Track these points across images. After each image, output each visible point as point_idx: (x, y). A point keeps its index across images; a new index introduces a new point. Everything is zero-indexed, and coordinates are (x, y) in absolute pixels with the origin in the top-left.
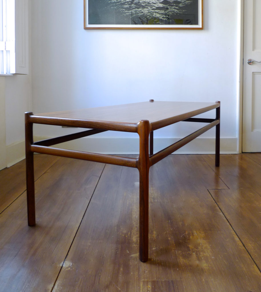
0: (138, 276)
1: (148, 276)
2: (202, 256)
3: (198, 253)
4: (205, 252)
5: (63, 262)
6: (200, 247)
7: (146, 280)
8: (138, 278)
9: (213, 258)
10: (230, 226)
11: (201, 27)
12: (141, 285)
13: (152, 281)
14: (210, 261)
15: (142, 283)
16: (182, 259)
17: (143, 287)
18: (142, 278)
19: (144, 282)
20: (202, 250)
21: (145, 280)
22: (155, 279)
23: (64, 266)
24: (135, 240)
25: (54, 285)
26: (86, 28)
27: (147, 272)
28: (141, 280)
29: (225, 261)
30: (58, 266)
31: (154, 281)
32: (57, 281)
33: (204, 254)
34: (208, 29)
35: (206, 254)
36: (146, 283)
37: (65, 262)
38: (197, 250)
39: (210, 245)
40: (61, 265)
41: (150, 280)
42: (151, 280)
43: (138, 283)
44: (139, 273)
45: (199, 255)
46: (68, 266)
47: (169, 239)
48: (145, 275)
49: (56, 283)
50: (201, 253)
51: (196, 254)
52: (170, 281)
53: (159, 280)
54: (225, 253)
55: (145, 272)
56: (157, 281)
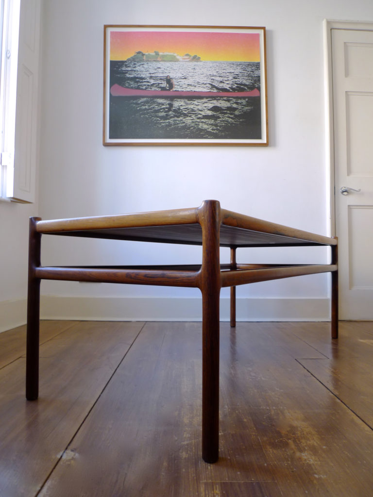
0: (195, 475)
1: (213, 474)
2: (305, 444)
3: (297, 440)
4: (309, 440)
5: (63, 452)
6: (298, 432)
7: (210, 481)
8: (195, 478)
9: (324, 447)
10: (343, 404)
11: (265, 142)
12: (202, 489)
13: (221, 483)
14: (320, 452)
15: (204, 486)
16: (270, 450)
17: (205, 492)
18: (203, 477)
19: (206, 484)
20: (302, 436)
21: (208, 481)
22: (227, 480)
23: (64, 457)
24: (188, 422)
25: (42, 487)
26: (106, 145)
27: (211, 469)
28: (201, 482)
29: (346, 453)
30: (53, 457)
31: (224, 483)
32: (48, 481)
33: (308, 442)
34: (274, 145)
35: (311, 442)
36: (210, 486)
37: (67, 451)
38: (294, 436)
39: (316, 430)
40: (59, 457)
41: (217, 482)
42: (219, 481)
43: (196, 487)
44: (196, 470)
45: (300, 444)
46: (71, 458)
47: (245, 420)
48: (207, 473)
49: (46, 484)
50: (303, 441)
51: (294, 441)
52: (254, 484)
53: (234, 482)
54: (344, 441)
55: (208, 468)
56: (231, 482)
